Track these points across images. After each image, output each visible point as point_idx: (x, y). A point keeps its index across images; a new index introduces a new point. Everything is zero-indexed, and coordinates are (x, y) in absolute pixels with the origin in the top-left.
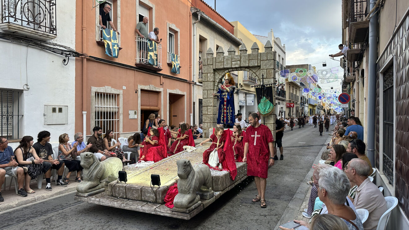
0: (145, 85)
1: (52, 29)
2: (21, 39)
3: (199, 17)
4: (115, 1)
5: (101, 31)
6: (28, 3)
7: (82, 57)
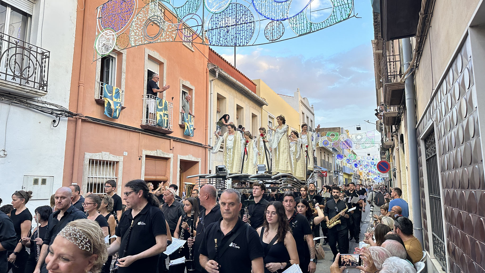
0: (152, 150)
1: (42, 84)
2: (3, 95)
3: (217, 74)
4: (119, 54)
5: (102, 88)
6: (15, 54)
7: (77, 117)
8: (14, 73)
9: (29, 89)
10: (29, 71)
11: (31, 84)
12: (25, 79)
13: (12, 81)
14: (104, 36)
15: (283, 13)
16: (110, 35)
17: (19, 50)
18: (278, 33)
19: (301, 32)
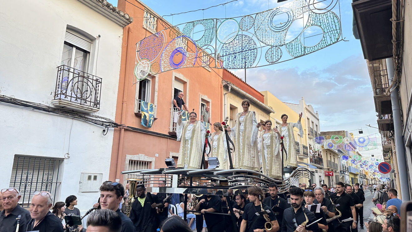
1: (96, 103)
2: (69, 112)
3: (230, 88)
4: (153, 77)
5: (140, 104)
6: (78, 82)
7: (121, 127)
8: (76, 96)
9: (87, 107)
10: (87, 94)
11: (88, 103)
12: (84, 100)
13: (75, 102)
14: (141, 65)
15: (280, 40)
16: (146, 64)
17: (80, 79)
18: (277, 56)
19: (296, 55)
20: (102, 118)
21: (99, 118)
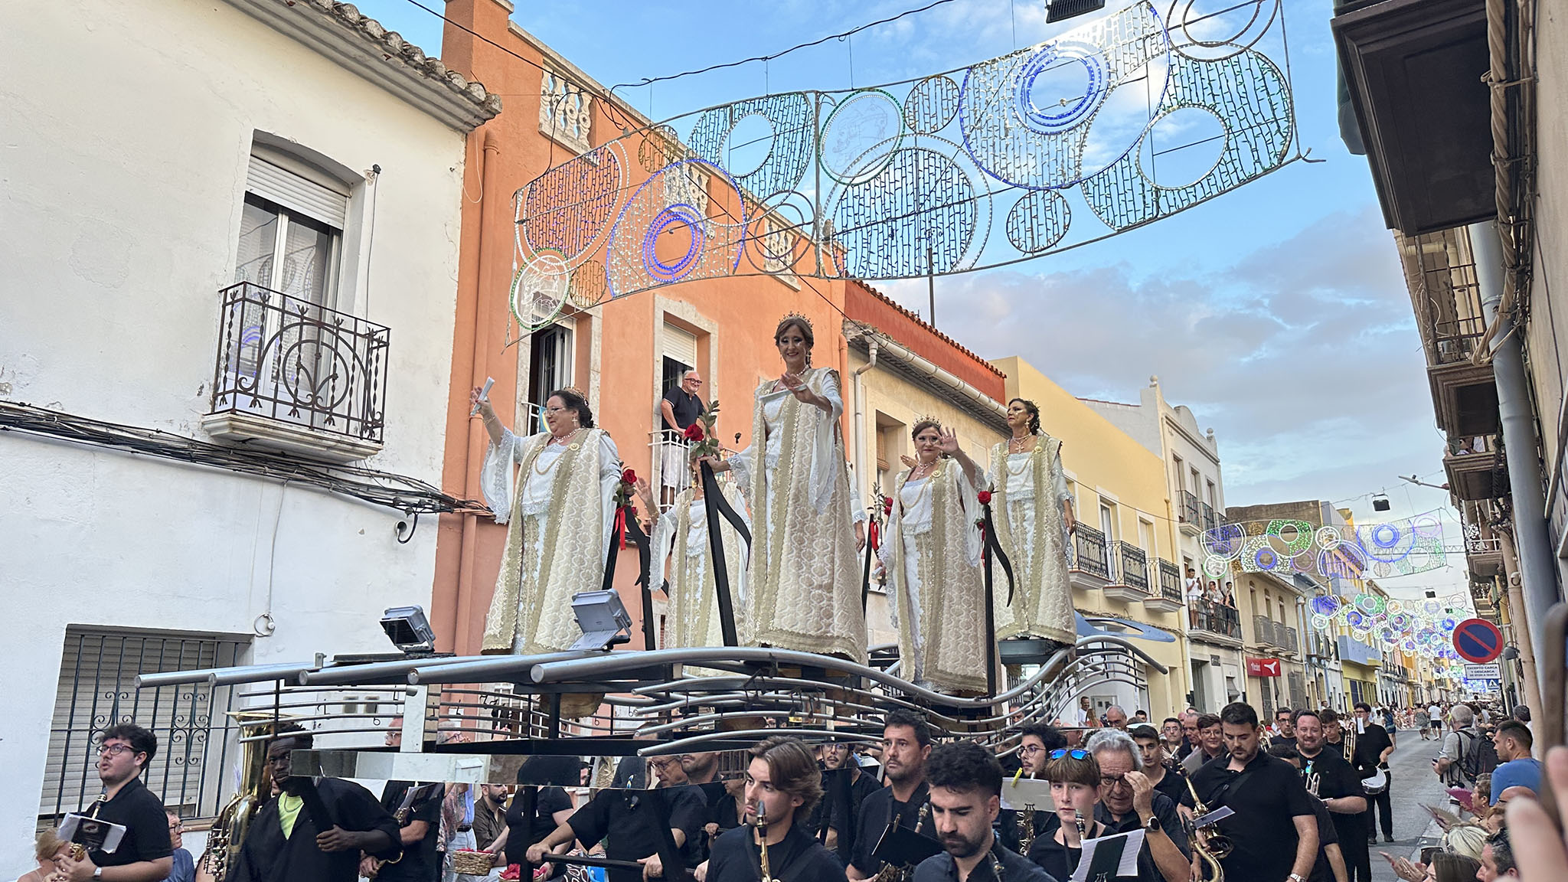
1: (370, 423)
2: (266, 460)
3: (873, 352)
4: (583, 318)
5: (534, 420)
6: (299, 344)
7: (463, 510)
8: (295, 396)
9: (334, 438)
10: (333, 388)
11: (340, 424)
12: (323, 410)
13: (291, 419)
14: (536, 272)
15: (1062, 166)
16: (552, 268)
17: (308, 332)
18: (1050, 226)
19: (1124, 219)
20: (391, 477)
21: (380, 480)
